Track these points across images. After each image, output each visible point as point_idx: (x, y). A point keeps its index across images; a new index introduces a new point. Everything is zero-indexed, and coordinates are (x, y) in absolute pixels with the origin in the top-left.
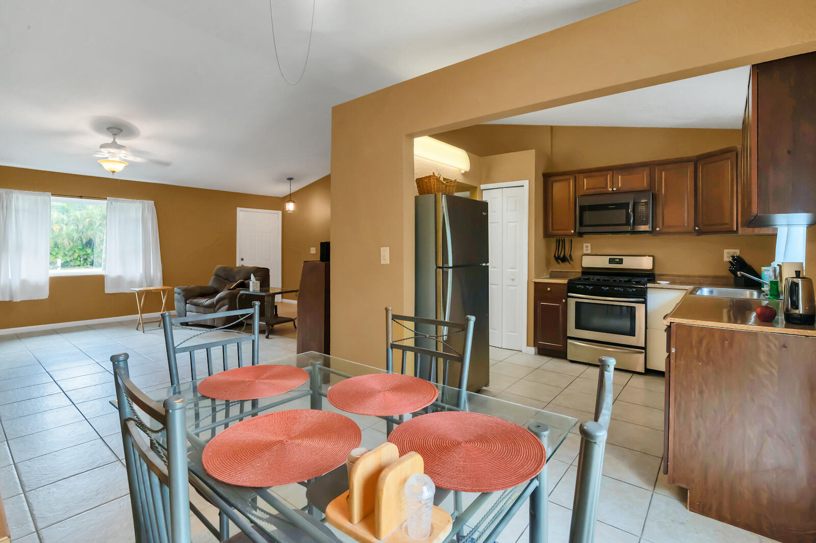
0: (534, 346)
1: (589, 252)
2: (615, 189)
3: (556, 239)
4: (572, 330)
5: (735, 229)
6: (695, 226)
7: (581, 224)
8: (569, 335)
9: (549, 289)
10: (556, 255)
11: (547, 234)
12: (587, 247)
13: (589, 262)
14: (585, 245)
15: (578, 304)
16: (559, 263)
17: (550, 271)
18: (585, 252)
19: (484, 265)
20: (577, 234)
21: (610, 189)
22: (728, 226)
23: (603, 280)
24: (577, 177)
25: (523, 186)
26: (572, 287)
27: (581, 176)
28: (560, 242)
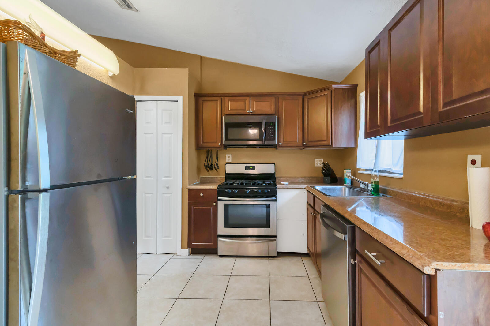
0: (188, 247)
1: (230, 161)
2: (251, 111)
3: (205, 150)
4: (221, 229)
5: (331, 144)
6: (304, 142)
7: (227, 139)
8: (219, 233)
9: (201, 195)
10: (206, 164)
11: (199, 147)
12: (229, 158)
13: (231, 169)
14: (227, 155)
15: (226, 206)
16: (208, 171)
17: (200, 178)
18: (227, 161)
19: (129, 178)
20: (223, 146)
21: (248, 111)
22: (326, 142)
23: (245, 184)
24: (223, 99)
25: (177, 101)
26: (221, 192)
27: (226, 99)
28: (209, 153)
